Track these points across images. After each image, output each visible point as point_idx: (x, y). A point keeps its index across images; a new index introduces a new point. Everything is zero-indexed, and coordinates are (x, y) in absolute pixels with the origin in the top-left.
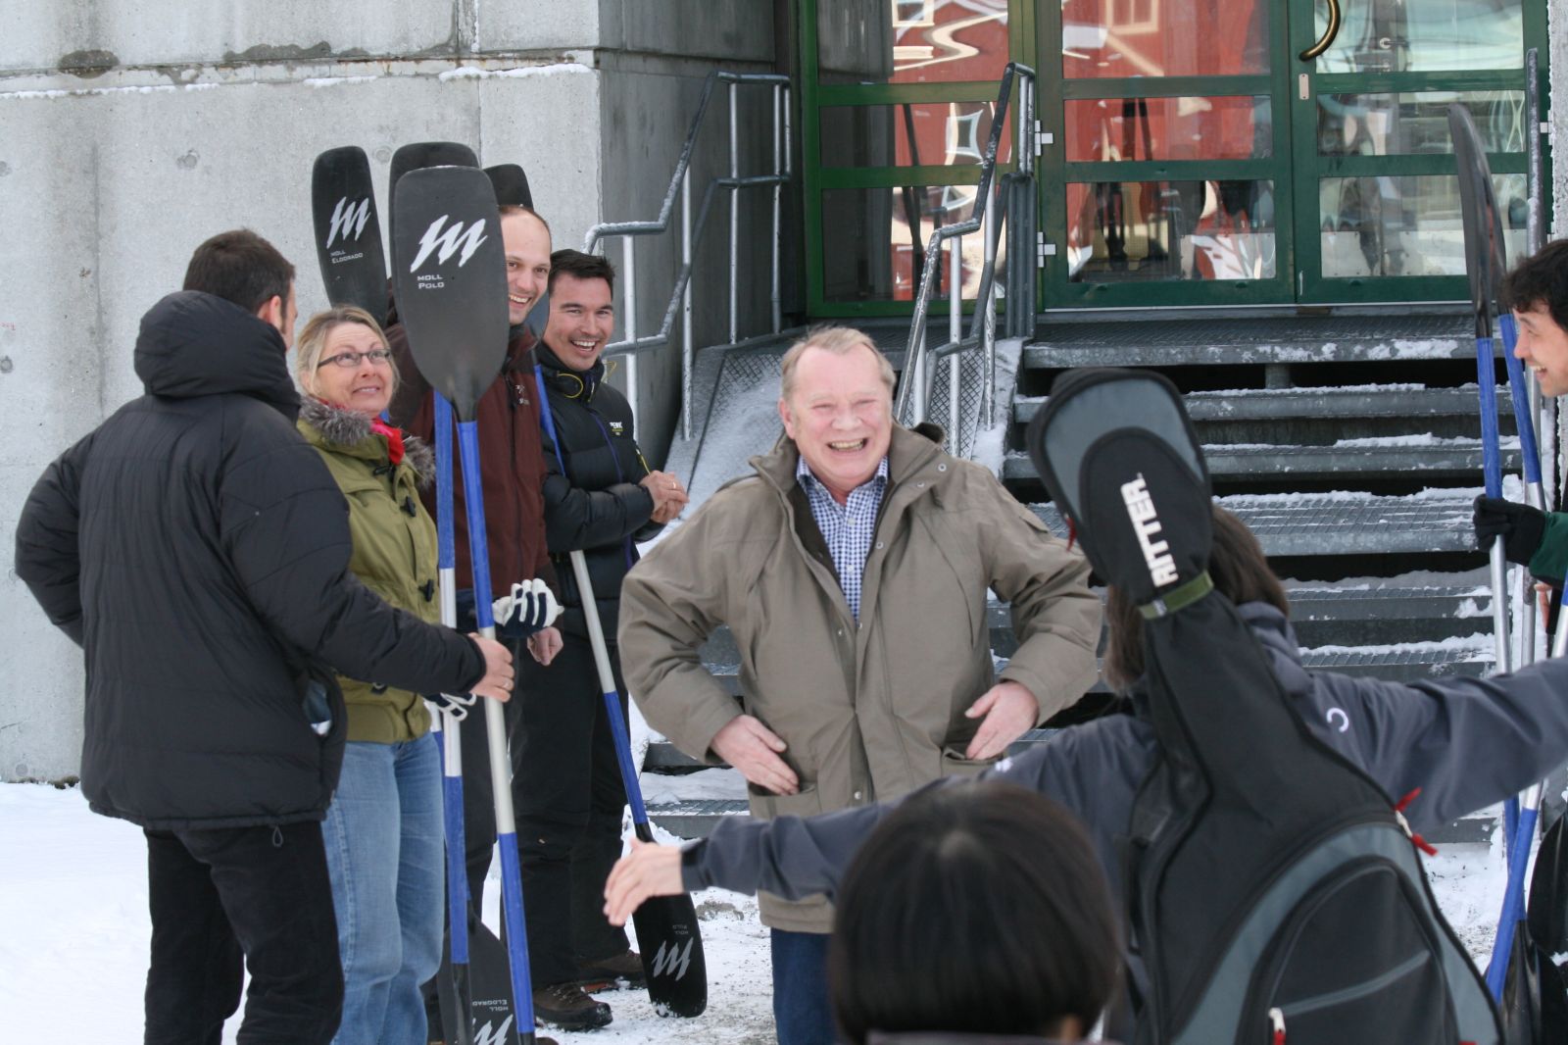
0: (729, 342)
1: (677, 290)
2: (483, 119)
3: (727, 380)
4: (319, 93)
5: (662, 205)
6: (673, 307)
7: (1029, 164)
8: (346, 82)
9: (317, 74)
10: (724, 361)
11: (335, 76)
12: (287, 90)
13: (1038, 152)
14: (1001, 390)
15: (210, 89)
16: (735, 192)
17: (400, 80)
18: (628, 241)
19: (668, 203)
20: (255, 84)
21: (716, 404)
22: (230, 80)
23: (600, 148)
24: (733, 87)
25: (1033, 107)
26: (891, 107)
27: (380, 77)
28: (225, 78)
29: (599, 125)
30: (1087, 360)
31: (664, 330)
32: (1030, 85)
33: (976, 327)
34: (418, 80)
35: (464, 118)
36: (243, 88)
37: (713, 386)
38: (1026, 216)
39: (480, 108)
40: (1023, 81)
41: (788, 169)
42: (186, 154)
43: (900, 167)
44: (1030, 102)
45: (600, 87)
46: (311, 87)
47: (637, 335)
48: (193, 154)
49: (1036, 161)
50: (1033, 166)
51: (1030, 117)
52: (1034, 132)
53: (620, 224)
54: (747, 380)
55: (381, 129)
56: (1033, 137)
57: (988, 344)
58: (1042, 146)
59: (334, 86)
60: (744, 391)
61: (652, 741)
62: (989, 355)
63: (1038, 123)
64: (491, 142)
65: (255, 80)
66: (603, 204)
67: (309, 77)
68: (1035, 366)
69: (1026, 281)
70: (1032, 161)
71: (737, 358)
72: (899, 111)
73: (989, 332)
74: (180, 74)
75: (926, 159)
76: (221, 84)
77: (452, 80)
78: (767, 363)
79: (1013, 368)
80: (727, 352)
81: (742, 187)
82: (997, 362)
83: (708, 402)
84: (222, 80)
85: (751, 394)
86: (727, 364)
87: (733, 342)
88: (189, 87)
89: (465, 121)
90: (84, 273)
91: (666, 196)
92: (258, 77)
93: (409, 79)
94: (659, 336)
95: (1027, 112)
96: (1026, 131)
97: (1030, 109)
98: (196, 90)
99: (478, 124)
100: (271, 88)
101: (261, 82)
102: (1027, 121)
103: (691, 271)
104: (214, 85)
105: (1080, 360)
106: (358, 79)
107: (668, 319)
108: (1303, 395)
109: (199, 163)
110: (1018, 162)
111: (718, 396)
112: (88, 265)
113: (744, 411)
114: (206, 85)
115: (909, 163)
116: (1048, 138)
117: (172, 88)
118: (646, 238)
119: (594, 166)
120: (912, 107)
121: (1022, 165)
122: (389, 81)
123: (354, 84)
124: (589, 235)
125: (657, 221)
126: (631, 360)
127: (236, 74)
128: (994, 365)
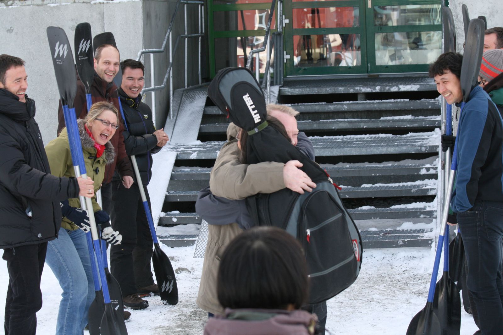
0: (185, 87)
1: (168, 71)
2: (105, 16)
3: (184, 100)
4: (52, 8)
5: (163, 43)
6: (166, 76)
7: (281, 29)
8: (61, 5)
9: (51, 2)
10: (183, 94)
11: (57, 3)
12: (42, 7)
13: (284, 26)
14: (273, 102)
15: (17, 7)
16: (186, 39)
17: (78, 4)
18: (152, 55)
19: (165, 43)
20: (32, 6)
21: (181, 107)
22: (23, 4)
23: (143, 25)
24: (186, 6)
25: (282, 11)
26: (236, 12)
27: (72, 3)
28: (22, 4)
29: (142, 18)
30: (300, 92)
31: (164, 84)
32: (281, 4)
33: (264, 82)
34: (84, 4)
35: (99, 16)
36: (28, 7)
37: (179, 101)
38: (280, 46)
39: (104, 13)
40: (279, 3)
41: (203, 31)
42: (9, 29)
43: (240, 31)
44: (281, 9)
45: (143, 6)
46: (50, 6)
47: (155, 85)
48: (12, 28)
49: (283, 29)
50: (282, 30)
51: (281, 14)
52: (283, 19)
53: (149, 50)
54: (190, 99)
55: (72, 20)
56: (282, 21)
57: (268, 87)
58: (285, 24)
59: (57, 6)
60: (190, 103)
61: (161, 216)
62: (268, 91)
63: (284, 16)
64: (108, 24)
65: (31, 5)
66: (144, 43)
67: (49, 3)
68: (284, 94)
69: (280, 67)
70: (282, 28)
71: (187, 93)
72: (239, 13)
73: (268, 83)
74: (7, 3)
75: (248, 28)
76: (20, 6)
77: (95, 4)
78: (197, 94)
79: (276, 95)
80: (184, 91)
81: (188, 38)
82: (271, 93)
83: (178, 107)
84: (21, 5)
85: (192, 104)
86: (184, 95)
87: (186, 87)
88: (10, 7)
89: (99, 17)
91: (164, 41)
92: (32, 3)
93: (81, 4)
94: (163, 86)
95: (280, 13)
96: (280, 19)
97: (281, 12)
98: (12, 8)
99: (103, 18)
100: (37, 7)
101: (33, 5)
102: (280, 15)
103: (172, 65)
104: (18, 6)
105: (298, 92)
106: (65, 4)
107: (165, 80)
108: (370, 103)
109: (14, 31)
110: (277, 29)
111: (181, 105)
113: (190, 110)
114: (16, 6)
115: (243, 29)
116: (287, 21)
117: (5, 7)
118: (158, 54)
119: (140, 31)
120: (244, 11)
121: (279, 30)
122: (75, 4)
123: (63, 6)
124: (139, 53)
125: (161, 48)
126: (153, 93)
127: (25, 3)
128: (270, 94)
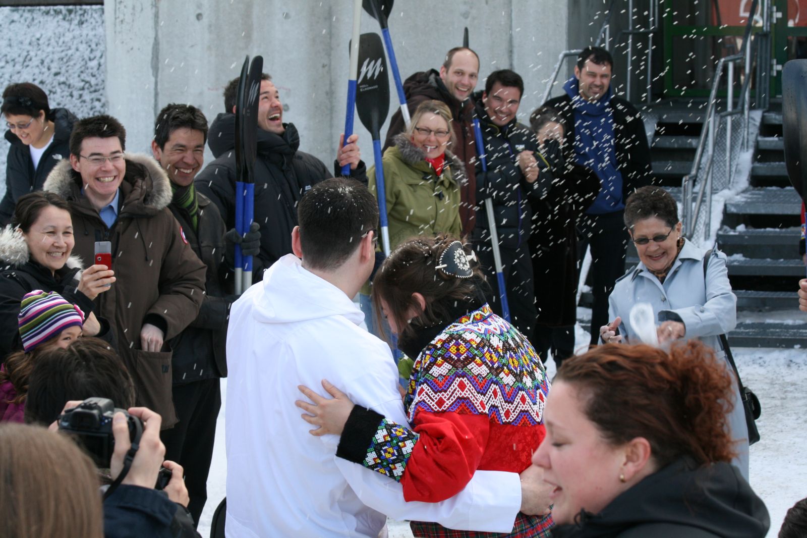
14: (752, 133)
16: (630, 37)
19: (598, 41)
23: (567, 15)
29: (567, 4)
33: (740, 103)
38: (767, 52)
41: (656, 26)
53: (575, 51)
57: (746, 112)
61: (583, 291)
62: (746, 117)
66: (568, 40)
68: (769, 123)
69: (765, 83)
73: (746, 106)
79: (758, 123)
81: (634, 34)
82: (750, 120)
90: (324, 66)
91: (598, 38)
112: (326, 62)
119: (564, 23)
124: (561, 56)
